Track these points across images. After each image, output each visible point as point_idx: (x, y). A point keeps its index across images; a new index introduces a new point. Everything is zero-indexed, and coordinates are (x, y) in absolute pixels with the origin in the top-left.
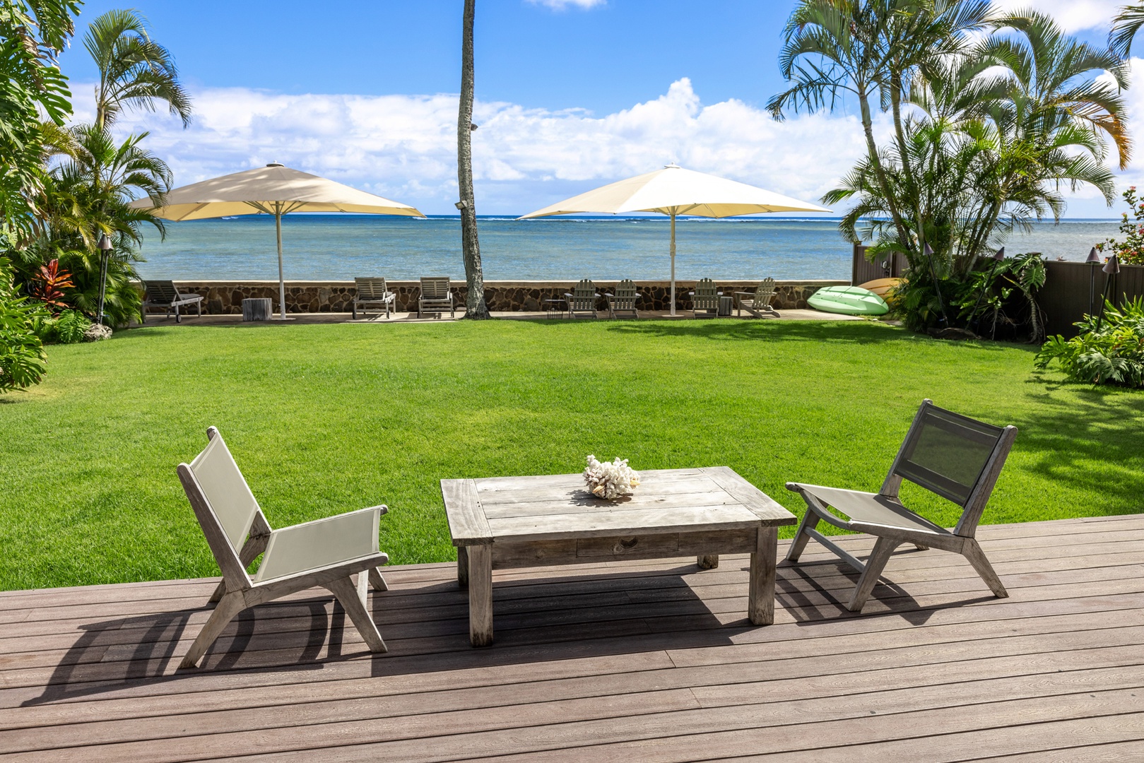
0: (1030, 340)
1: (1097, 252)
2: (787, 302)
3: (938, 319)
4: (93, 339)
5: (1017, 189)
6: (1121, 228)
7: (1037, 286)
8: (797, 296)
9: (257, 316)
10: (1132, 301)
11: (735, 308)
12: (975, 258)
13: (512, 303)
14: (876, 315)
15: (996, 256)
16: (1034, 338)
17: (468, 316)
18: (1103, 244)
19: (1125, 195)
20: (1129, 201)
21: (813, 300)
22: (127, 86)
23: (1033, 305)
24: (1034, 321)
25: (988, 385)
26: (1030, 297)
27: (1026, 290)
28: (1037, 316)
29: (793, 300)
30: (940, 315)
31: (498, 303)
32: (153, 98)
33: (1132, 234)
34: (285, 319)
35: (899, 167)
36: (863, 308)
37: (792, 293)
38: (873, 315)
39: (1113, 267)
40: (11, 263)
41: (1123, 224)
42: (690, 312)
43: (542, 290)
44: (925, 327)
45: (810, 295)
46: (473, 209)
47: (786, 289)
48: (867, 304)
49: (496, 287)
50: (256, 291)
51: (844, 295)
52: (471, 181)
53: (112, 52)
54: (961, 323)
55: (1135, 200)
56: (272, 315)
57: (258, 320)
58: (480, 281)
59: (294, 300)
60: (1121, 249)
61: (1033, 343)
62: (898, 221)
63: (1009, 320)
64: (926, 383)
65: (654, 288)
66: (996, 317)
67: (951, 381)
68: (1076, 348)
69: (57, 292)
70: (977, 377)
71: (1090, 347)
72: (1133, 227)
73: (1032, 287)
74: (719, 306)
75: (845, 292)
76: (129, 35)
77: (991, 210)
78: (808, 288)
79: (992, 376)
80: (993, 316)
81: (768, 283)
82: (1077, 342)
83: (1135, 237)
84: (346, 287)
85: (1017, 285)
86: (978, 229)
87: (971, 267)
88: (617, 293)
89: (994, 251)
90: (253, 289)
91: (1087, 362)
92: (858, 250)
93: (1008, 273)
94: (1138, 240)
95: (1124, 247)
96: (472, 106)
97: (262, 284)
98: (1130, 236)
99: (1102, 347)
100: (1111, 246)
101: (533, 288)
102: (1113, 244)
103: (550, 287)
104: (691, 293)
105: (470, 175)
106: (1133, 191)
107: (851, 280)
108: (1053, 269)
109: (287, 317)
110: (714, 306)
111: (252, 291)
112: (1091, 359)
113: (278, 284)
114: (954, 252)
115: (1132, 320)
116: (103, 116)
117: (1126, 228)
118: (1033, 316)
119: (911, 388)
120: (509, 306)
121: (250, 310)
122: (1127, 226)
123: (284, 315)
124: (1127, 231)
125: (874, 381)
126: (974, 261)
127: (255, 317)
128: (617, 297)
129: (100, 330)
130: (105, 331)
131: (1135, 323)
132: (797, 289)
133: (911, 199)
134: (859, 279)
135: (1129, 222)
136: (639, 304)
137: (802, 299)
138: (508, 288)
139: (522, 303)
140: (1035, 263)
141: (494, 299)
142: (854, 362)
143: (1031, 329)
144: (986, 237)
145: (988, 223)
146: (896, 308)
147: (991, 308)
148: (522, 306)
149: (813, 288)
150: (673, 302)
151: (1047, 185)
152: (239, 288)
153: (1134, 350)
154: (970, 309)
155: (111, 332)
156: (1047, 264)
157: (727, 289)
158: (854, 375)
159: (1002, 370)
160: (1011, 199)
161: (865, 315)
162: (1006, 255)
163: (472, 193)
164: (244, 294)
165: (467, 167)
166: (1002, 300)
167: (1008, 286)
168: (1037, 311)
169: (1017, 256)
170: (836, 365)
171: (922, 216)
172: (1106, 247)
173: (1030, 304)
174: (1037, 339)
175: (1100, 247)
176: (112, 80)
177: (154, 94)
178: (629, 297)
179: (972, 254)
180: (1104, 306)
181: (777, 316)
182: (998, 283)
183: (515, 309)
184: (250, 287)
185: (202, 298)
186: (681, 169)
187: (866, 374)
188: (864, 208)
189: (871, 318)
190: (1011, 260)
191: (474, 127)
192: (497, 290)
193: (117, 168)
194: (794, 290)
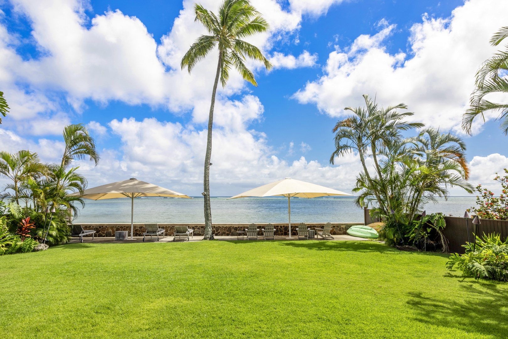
0: (442, 251)
1: (468, 213)
2: (339, 232)
3: (400, 241)
4: (38, 250)
5: (428, 187)
6: (477, 202)
7: (442, 228)
8: (343, 230)
9: (121, 238)
10: (488, 236)
11: (316, 234)
12: (414, 215)
13: (226, 232)
14: (374, 238)
15: (423, 214)
16: (444, 250)
17: (205, 239)
18: (470, 209)
19: (477, 188)
20: (479, 190)
21: (349, 231)
22: (75, 150)
23: (441, 235)
24: (443, 242)
25: (424, 278)
26: (439, 232)
27: (438, 229)
28: (444, 240)
29: (341, 231)
30: (401, 240)
31: (221, 232)
32: (85, 154)
33: (482, 205)
34: (133, 239)
35: (378, 177)
36: (369, 235)
37: (340, 228)
38: (373, 238)
39: (477, 221)
40: (7, 219)
41: (477, 201)
42: (296, 237)
43: (239, 227)
44: (395, 245)
45: (347, 229)
46: (209, 195)
47: (338, 226)
48: (371, 233)
49: (220, 226)
50: (125, 228)
51: (361, 229)
52: (208, 185)
53: (71, 139)
54: (410, 244)
55: (481, 190)
56: (127, 238)
57: (121, 240)
58: (210, 224)
59: (140, 231)
60: (478, 212)
61: (444, 252)
62: (380, 200)
63: (432, 242)
64: (394, 277)
65: (284, 226)
66: (425, 240)
67: (406, 276)
68: (465, 260)
69: (26, 230)
70: (419, 273)
71: (472, 259)
72: (482, 202)
73: (440, 228)
74: (309, 234)
75: (361, 228)
76: (79, 132)
77: (418, 195)
78: (347, 226)
79: (426, 272)
80: (424, 240)
81: (328, 224)
82: (466, 257)
83: (484, 206)
84: (161, 226)
85: (433, 227)
86: (414, 203)
87: (412, 219)
88: (266, 229)
89: (421, 211)
90: (124, 227)
91: (472, 268)
92: (366, 211)
93: (429, 222)
94: (485, 208)
95: (480, 211)
96: (210, 156)
97: (128, 225)
98: (481, 206)
99: (478, 259)
100: (473, 210)
101: (235, 226)
102: (474, 209)
103: (242, 226)
104: (297, 229)
105: (208, 182)
106: (480, 186)
107: (364, 223)
108: (448, 220)
109: (133, 238)
110: (307, 234)
111: (124, 228)
112: (474, 266)
113: (131, 225)
114: (405, 212)
115: (490, 245)
116: (64, 161)
117: (479, 202)
118: (442, 240)
119: (387, 281)
120: (225, 234)
121: (118, 236)
122: (479, 201)
123: (132, 238)
124: (480, 204)
125: (369, 276)
126: (413, 216)
127: (120, 239)
128: (266, 230)
129: (43, 246)
130: (44, 247)
131: (491, 247)
132: (342, 226)
133: (384, 191)
134: (367, 222)
135: (480, 200)
136: (276, 233)
137: (344, 231)
138: (225, 226)
139: (230, 232)
140: (440, 218)
141: (219, 231)
142: (361, 264)
143: (442, 246)
144: (417, 206)
145: (418, 200)
146: (382, 236)
147: (423, 237)
148: (230, 234)
149: (349, 226)
150: (290, 232)
151: (442, 185)
152: (119, 227)
153: (495, 262)
154: (414, 238)
155: (48, 246)
156: (446, 218)
157: (312, 227)
158: (360, 272)
159: (431, 268)
160: (426, 190)
161: (370, 238)
162: (427, 214)
163: (209, 189)
164: (120, 229)
165: (207, 179)
166: (428, 233)
167: (430, 227)
168: (444, 238)
169: (432, 214)
170: (352, 266)
171: (389, 197)
172: (471, 211)
173: (440, 236)
174: (445, 251)
175: (469, 211)
176: (70, 147)
177: (85, 153)
178: (271, 231)
179: (412, 213)
180: (475, 238)
181: (333, 238)
182: (425, 226)
183: (228, 235)
184: (123, 226)
185: (95, 232)
186: (292, 179)
187: (365, 271)
188: (366, 195)
189: (372, 239)
190: (429, 216)
191: (211, 164)
192: (220, 227)
193: (66, 180)
194: (341, 227)
